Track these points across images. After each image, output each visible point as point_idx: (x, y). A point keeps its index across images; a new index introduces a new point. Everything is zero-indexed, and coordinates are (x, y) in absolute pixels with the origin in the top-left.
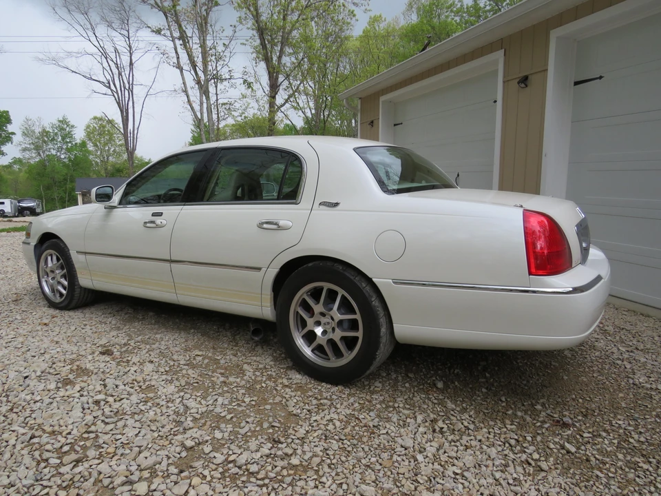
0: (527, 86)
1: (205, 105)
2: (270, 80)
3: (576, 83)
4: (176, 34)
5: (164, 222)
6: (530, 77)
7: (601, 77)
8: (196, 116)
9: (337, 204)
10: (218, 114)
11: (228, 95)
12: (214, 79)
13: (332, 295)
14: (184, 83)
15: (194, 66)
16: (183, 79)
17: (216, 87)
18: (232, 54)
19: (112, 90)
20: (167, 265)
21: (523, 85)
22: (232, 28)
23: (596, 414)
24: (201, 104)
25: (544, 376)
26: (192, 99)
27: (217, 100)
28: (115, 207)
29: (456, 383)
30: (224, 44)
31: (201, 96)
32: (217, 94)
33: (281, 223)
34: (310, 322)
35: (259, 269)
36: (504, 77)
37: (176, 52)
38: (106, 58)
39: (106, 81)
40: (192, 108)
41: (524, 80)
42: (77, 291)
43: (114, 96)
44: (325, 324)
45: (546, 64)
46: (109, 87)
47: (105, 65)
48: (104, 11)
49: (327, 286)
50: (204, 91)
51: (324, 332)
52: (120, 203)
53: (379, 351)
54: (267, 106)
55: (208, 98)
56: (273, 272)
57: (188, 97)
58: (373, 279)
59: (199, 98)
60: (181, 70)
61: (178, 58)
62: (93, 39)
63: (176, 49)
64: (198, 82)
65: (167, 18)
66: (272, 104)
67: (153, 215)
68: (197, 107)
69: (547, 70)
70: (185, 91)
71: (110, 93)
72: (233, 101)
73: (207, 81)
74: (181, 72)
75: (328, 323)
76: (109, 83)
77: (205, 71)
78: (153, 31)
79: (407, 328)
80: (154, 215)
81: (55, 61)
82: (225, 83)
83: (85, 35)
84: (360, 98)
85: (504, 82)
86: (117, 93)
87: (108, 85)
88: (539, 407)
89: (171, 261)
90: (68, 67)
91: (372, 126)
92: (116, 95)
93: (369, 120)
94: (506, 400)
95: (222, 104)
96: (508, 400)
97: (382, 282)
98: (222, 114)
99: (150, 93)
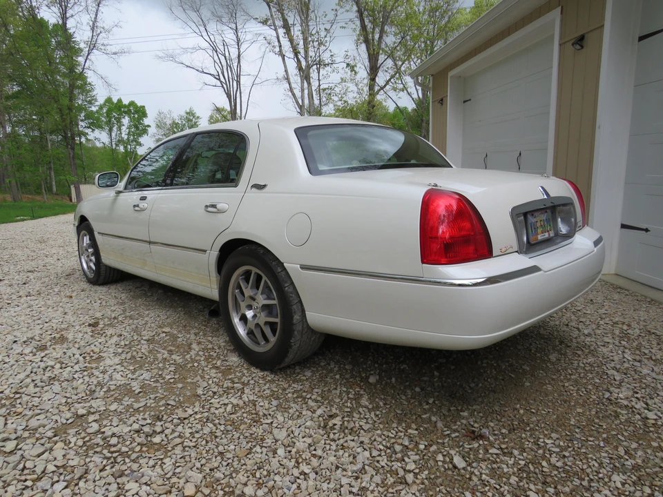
0: (582, 47)
1: (306, 92)
2: (369, 61)
3: (641, 38)
4: (279, 23)
6: (586, 36)
8: (297, 102)
9: (265, 186)
10: (320, 100)
11: (330, 80)
12: (316, 64)
13: (258, 279)
14: (286, 71)
15: (296, 53)
16: (285, 66)
17: (319, 73)
18: (332, 38)
19: (221, 82)
20: (147, 245)
21: (578, 47)
22: (334, 12)
23: (528, 428)
24: (303, 90)
25: (503, 380)
26: (293, 85)
27: (319, 86)
28: (120, 192)
29: (393, 379)
30: (326, 29)
31: (302, 83)
32: (319, 80)
33: (220, 206)
34: (243, 305)
36: (561, 38)
37: (279, 41)
38: (216, 51)
39: (216, 73)
40: (294, 95)
41: (580, 41)
42: (103, 269)
43: (223, 87)
44: (254, 308)
45: (603, 19)
46: (219, 79)
47: (216, 58)
48: (216, 7)
49: (254, 270)
50: (305, 76)
51: (255, 316)
52: (126, 188)
53: (293, 339)
54: (366, 89)
55: (309, 84)
56: (214, 254)
57: (290, 84)
58: (284, 265)
59: (300, 85)
60: (283, 57)
61: (280, 46)
62: (204, 34)
63: (278, 38)
64: (300, 68)
65: (270, 8)
66: (371, 87)
67: (140, 199)
68: (298, 94)
69: (603, 25)
70: (287, 79)
71: (219, 84)
72: (333, 85)
73: (309, 67)
74: (284, 59)
75: (257, 307)
76: (219, 75)
77: (306, 58)
78: (261, 22)
79: (319, 317)
81: (172, 58)
82: (328, 68)
83: (197, 31)
84: (432, 75)
85: (560, 45)
86: (226, 84)
87: (217, 77)
88: (466, 414)
89: (150, 243)
90: (184, 62)
91: (442, 104)
92: (225, 86)
93: (440, 98)
94: (434, 402)
95: (324, 90)
96: (437, 402)
97: (292, 267)
98: (324, 99)
99: (256, 82)
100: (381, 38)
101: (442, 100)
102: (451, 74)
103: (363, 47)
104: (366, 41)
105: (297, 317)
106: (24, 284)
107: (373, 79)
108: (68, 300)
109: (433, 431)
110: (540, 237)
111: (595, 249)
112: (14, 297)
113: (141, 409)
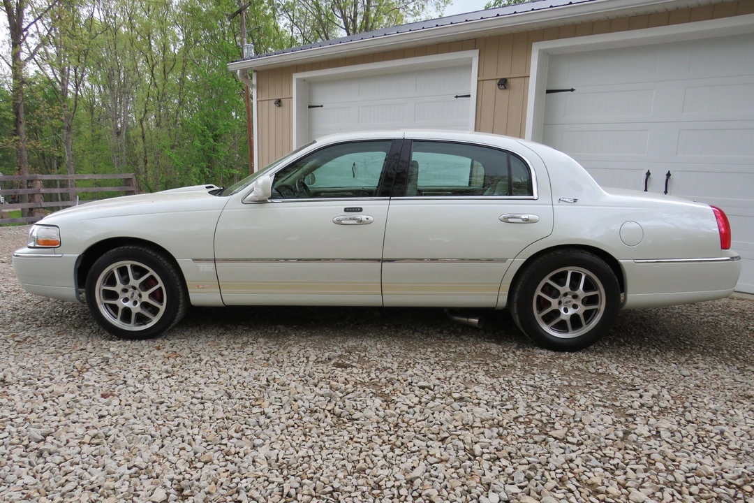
0: (506, 88)
3: (548, 92)
5: (371, 218)
6: (509, 80)
7: (572, 90)
13: (576, 277)
20: (376, 264)
21: (503, 87)
28: (261, 202)
33: (531, 217)
35: (504, 260)
36: (479, 76)
41: (504, 83)
44: (566, 302)
45: (528, 71)
49: (571, 270)
56: (520, 261)
58: (620, 261)
69: (529, 76)
75: (570, 301)
79: (635, 296)
80: (346, 210)
84: (255, 71)
85: (478, 81)
89: (382, 260)
91: (280, 106)
93: (275, 99)
97: (627, 262)
102: (296, 76)
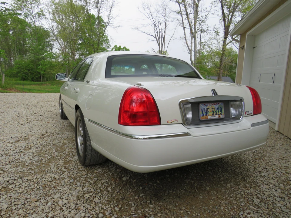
1: (193, 44)
2: (225, 30)
4: (184, 13)
5: (67, 88)
8: (189, 48)
9: (89, 82)
10: (200, 47)
11: (205, 38)
12: (200, 31)
14: (185, 34)
15: (190, 26)
16: (185, 32)
17: (201, 35)
18: (207, 19)
19: (157, 39)
22: (210, 7)
24: (192, 43)
27: (200, 41)
29: (135, 180)
30: (205, 15)
31: (192, 39)
32: (200, 38)
35: (73, 109)
37: (183, 21)
38: (156, 26)
39: (154, 35)
40: (187, 45)
42: (63, 113)
43: (157, 41)
46: (156, 38)
47: (155, 29)
48: (157, 7)
50: (194, 36)
54: (222, 43)
55: (195, 40)
57: (186, 40)
58: (84, 118)
59: (190, 40)
61: (183, 23)
62: (151, 18)
63: (182, 19)
64: (192, 33)
65: (180, 6)
66: (225, 42)
67: (67, 85)
70: (185, 38)
71: (155, 40)
72: (206, 41)
73: (196, 32)
74: (184, 29)
76: (156, 36)
77: (195, 28)
78: (176, 13)
81: (137, 28)
82: (205, 33)
83: (148, 17)
84: (241, 35)
86: (159, 40)
87: (155, 37)
90: (142, 31)
91: (243, 49)
92: (158, 41)
93: (242, 46)
94: (142, 196)
95: (202, 43)
96: (144, 196)
97: (86, 119)
98: (202, 47)
99: (172, 39)
100: (231, 18)
101: (243, 47)
102: (247, 34)
103: (223, 23)
104: (224, 20)
105: (88, 143)
106: (41, 116)
107: (226, 38)
108: (47, 124)
109: (127, 211)
110: (209, 117)
111: (252, 128)
112: (32, 120)
113: (20, 172)
